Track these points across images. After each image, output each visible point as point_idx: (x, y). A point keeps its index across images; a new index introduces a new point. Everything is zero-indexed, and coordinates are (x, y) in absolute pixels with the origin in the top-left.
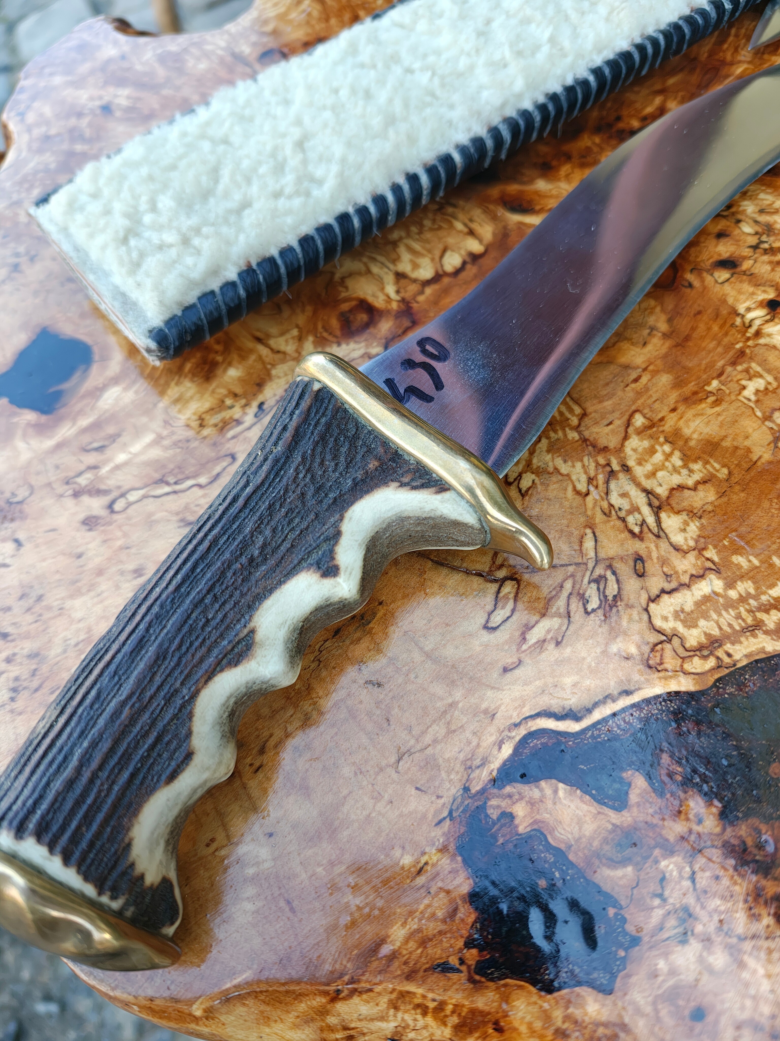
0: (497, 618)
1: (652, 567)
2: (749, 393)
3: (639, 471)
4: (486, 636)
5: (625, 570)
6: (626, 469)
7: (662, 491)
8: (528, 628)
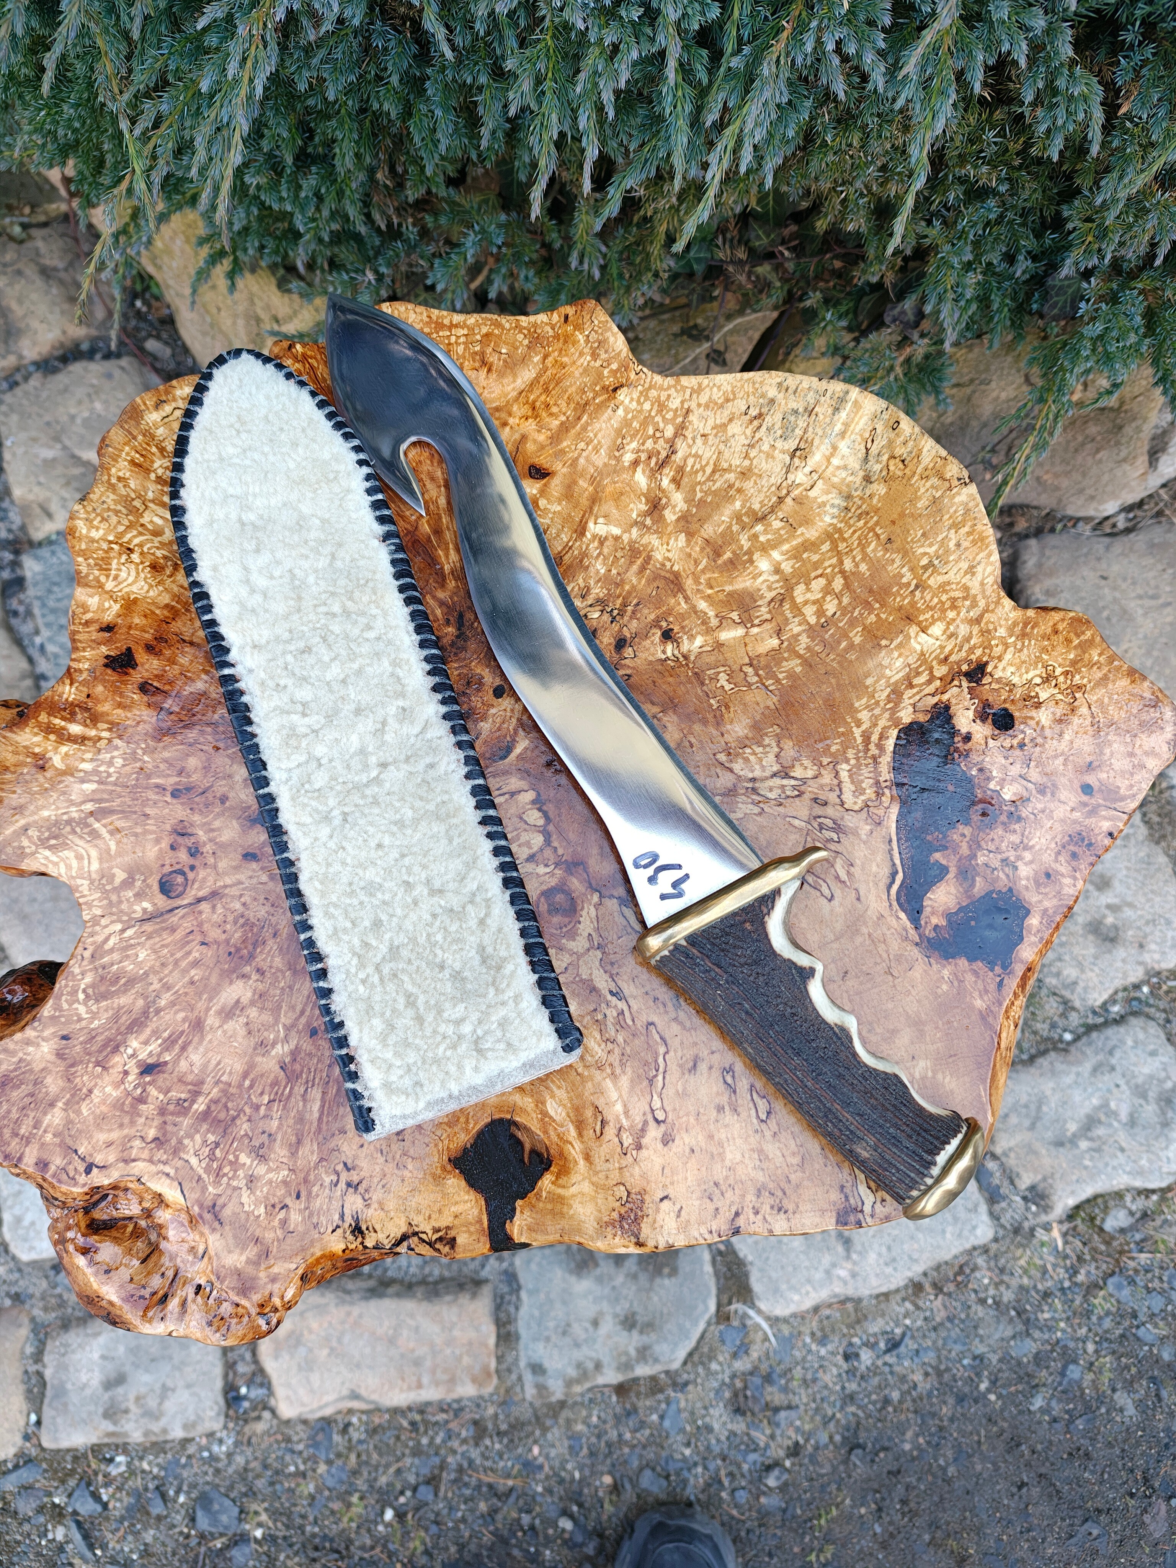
0: (826, 892)
1: (822, 796)
2: (728, 687)
3: (757, 773)
4: (835, 902)
5: (818, 810)
6: (753, 780)
7: (776, 767)
8: (837, 877)
